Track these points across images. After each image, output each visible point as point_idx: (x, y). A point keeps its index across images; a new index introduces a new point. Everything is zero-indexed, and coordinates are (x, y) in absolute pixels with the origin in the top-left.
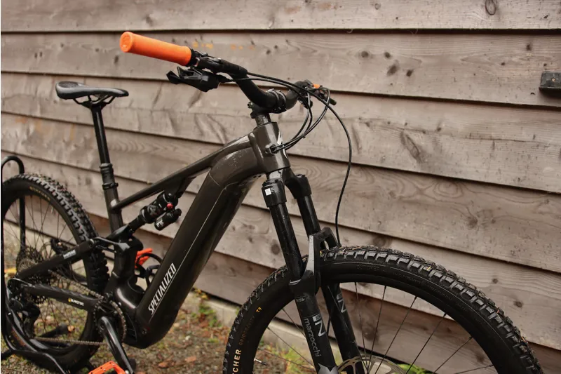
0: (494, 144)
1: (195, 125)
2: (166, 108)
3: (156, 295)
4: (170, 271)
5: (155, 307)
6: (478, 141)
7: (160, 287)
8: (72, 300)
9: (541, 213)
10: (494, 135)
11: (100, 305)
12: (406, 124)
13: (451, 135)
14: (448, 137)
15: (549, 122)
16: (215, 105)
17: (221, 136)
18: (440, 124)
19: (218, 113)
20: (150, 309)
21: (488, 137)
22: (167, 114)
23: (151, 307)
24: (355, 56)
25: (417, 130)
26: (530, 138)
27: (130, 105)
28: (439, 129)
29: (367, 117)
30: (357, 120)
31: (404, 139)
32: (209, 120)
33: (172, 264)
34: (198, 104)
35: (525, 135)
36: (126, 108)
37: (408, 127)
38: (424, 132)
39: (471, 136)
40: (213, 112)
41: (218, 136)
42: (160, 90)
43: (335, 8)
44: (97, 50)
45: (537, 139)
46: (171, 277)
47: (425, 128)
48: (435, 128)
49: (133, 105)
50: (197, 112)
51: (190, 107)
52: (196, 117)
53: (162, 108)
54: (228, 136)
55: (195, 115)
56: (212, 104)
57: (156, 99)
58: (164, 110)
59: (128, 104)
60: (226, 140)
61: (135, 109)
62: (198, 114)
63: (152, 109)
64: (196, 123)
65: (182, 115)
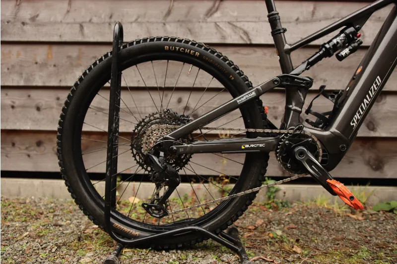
2: (181, 19)
3: (360, 109)
4: (376, 83)
5: (358, 120)
7: (365, 100)
8: (247, 146)
11: (288, 140)
16: (236, 14)
17: (245, 37)
19: (238, 20)
20: (352, 124)
22: (184, 24)
23: (353, 122)
27: (136, 20)
32: (230, 26)
33: (378, 77)
34: (217, 15)
36: (131, 23)
40: (235, 20)
41: (241, 38)
42: (173, 6)
46: (376, 89)
49: (139, 20)
50: (217, 20)
51: (209, 17)
52: (217, 25)
53: (177, 20)
54: (251, 37)
55: (216, 23)
56: (232, 13)
57: (169, 13)
58: (179, 21)
59: (134, 19)
60: (250, 40)
61: (143, 23)
62: (219, 22)
63: (164, 21)
64: (217, 29)
65: (201, 24)
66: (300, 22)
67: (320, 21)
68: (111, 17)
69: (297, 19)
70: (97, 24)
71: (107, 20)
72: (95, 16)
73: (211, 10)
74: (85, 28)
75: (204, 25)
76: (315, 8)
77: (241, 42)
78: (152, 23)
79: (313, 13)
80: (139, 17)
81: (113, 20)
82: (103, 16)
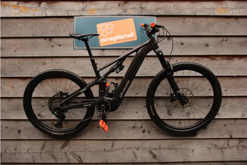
1: (65, 157)
2: (49, 151)
10: (175, 148)
13: (164, 149)
15: (188, 142)
16: (75, 148)
17: (79, 160)
18: (160, 146)
19: (76, 151)
22: (50, 153)
24: (131, 128)
25: (154, 149)
26: (184, 148)
27: (28, 151)
28: (160, 148)
30: (133, 148)
32: (72, 154)
34: (66, 148)
35: (183, 147)
37: (151, 148)
38: (156, 149)
39: (169, 149)
40: (74, 151)
41: (77, 160)
42: (45, 143)
43: (123, 113)
44: (6, 128)
45: (186, 147)
47: (156, 148)
48: (159, 148)
49: (29, 151)
50: (66, 151)
51: (62, 150)
52: (66, 153)
53: (47, 151)
54: (82, 159)
55: (65, 152)
56: (73, 147)
57: (43, 147)
58: (48, 152)
59: (26, 151)
60: (81, 161)
61: (31, 153)
62: (67, 152)
63: (41, 152)
64: (66, 156)
65: (58, 153)
66: (106, 151)
68: (15, 150)
69: (105, 150)
70: (9, 153)
71: (14, 151)
72: (8, 149)
73: (63, 145)
74: (3, 156)
75: (59, 153)
76: (113, 144)
77: (77, 162)
78: (35, 153)
79: (113, 146)
80: (29, 150)
81: (16, 152)
82: (11, 149)
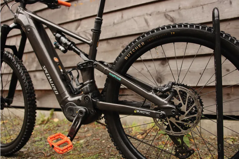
0: (203, 7)
6: (196, 8)
9: (228, 29)
12: (166, 10)
14: (184, 10)
21: (200, 5)
29: (149, 12)
31: (166, 16)
67: (125, 21)
